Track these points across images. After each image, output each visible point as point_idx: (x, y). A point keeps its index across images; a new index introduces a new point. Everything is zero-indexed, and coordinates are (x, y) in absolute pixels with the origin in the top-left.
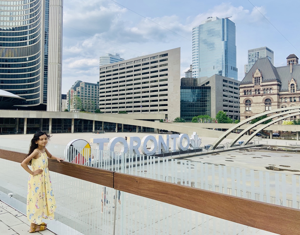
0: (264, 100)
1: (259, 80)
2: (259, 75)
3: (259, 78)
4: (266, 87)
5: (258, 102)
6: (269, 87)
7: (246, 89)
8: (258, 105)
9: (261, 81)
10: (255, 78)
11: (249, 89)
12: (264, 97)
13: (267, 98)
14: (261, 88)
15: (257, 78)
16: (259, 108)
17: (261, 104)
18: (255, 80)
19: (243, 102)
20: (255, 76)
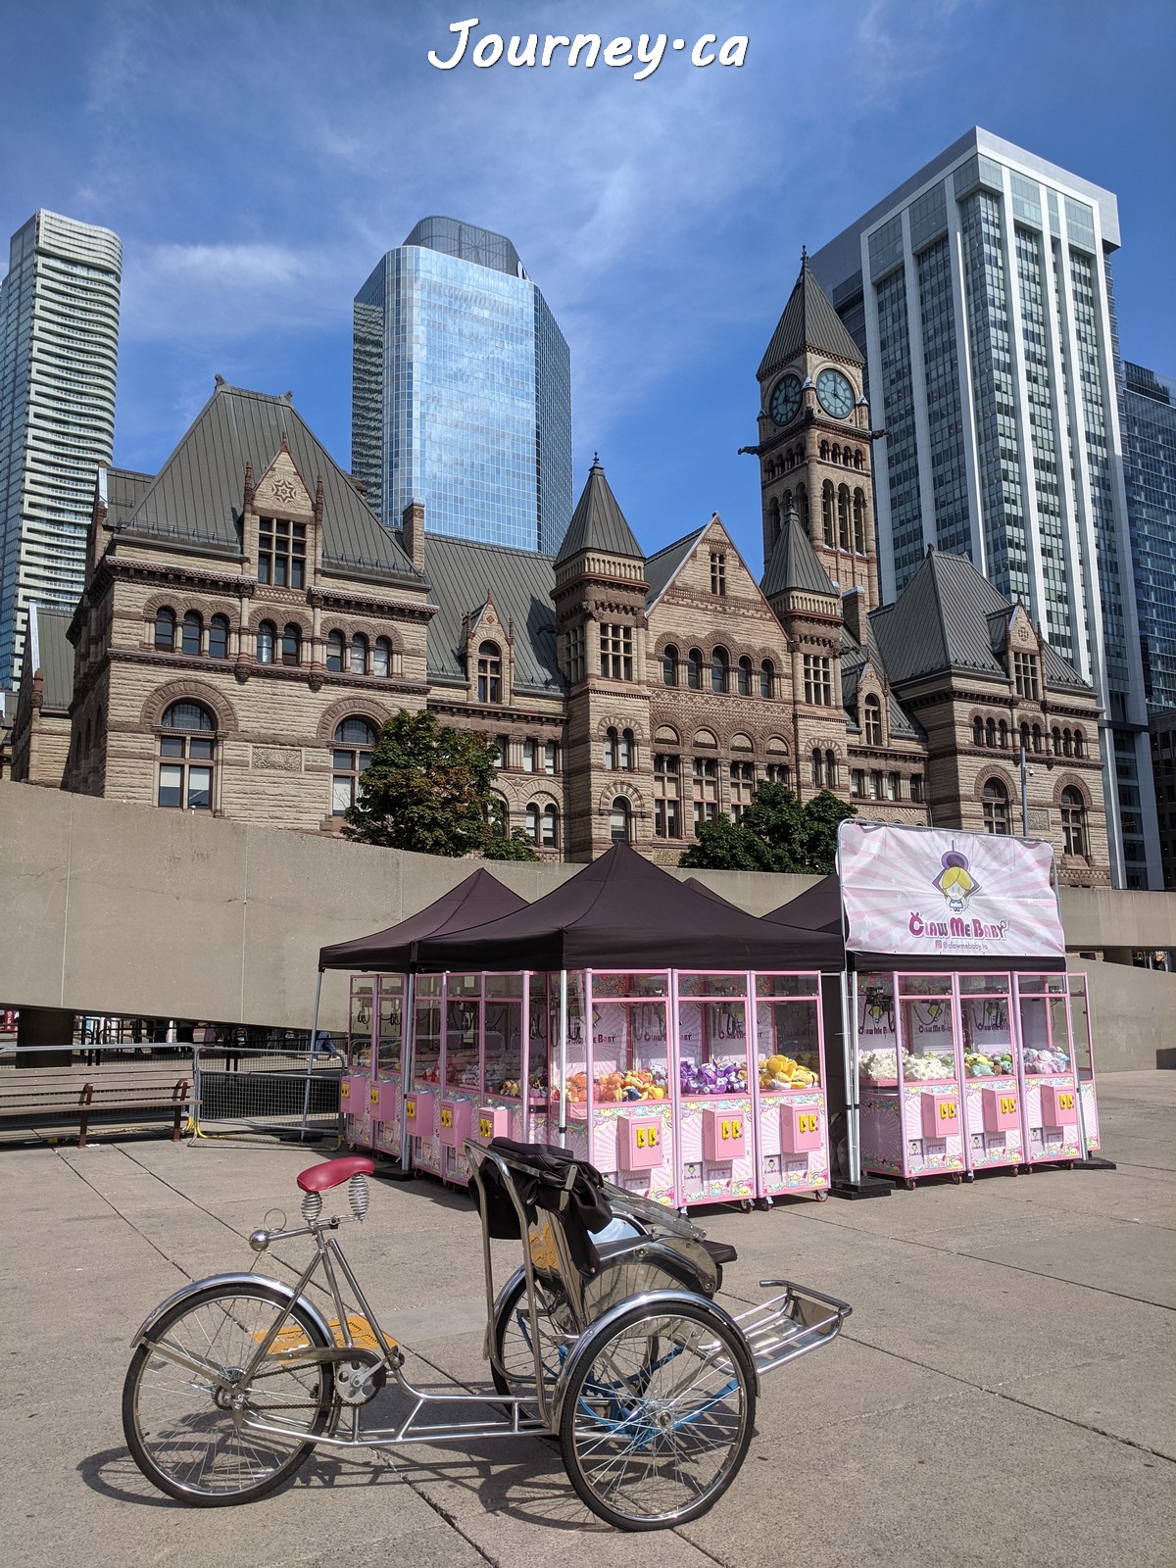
0: (335, 722)
1: (300, 547)
2: (300, 506)
3: (300, 528)
4: (349, 620)
5: (283, 729)
6: (373, 624)
7: (182, 598)
8: (278, 756)
9: (313, 557)
10: (266, 523)
11: (207, 601)
12: (330, 694)
13: (357, 711)
14: (318, 620)
15: (283, 525)
16: (291, 789)
17: (307, 756)
18: (265, 541)
19: (148, 714)
20: (266, 499)
